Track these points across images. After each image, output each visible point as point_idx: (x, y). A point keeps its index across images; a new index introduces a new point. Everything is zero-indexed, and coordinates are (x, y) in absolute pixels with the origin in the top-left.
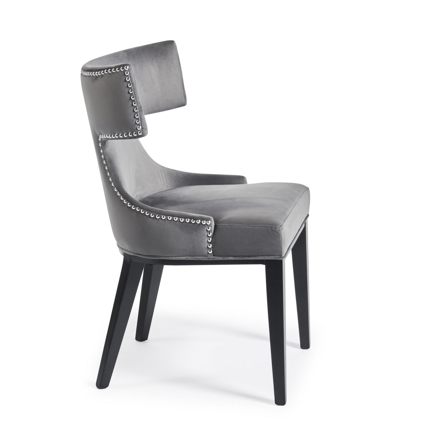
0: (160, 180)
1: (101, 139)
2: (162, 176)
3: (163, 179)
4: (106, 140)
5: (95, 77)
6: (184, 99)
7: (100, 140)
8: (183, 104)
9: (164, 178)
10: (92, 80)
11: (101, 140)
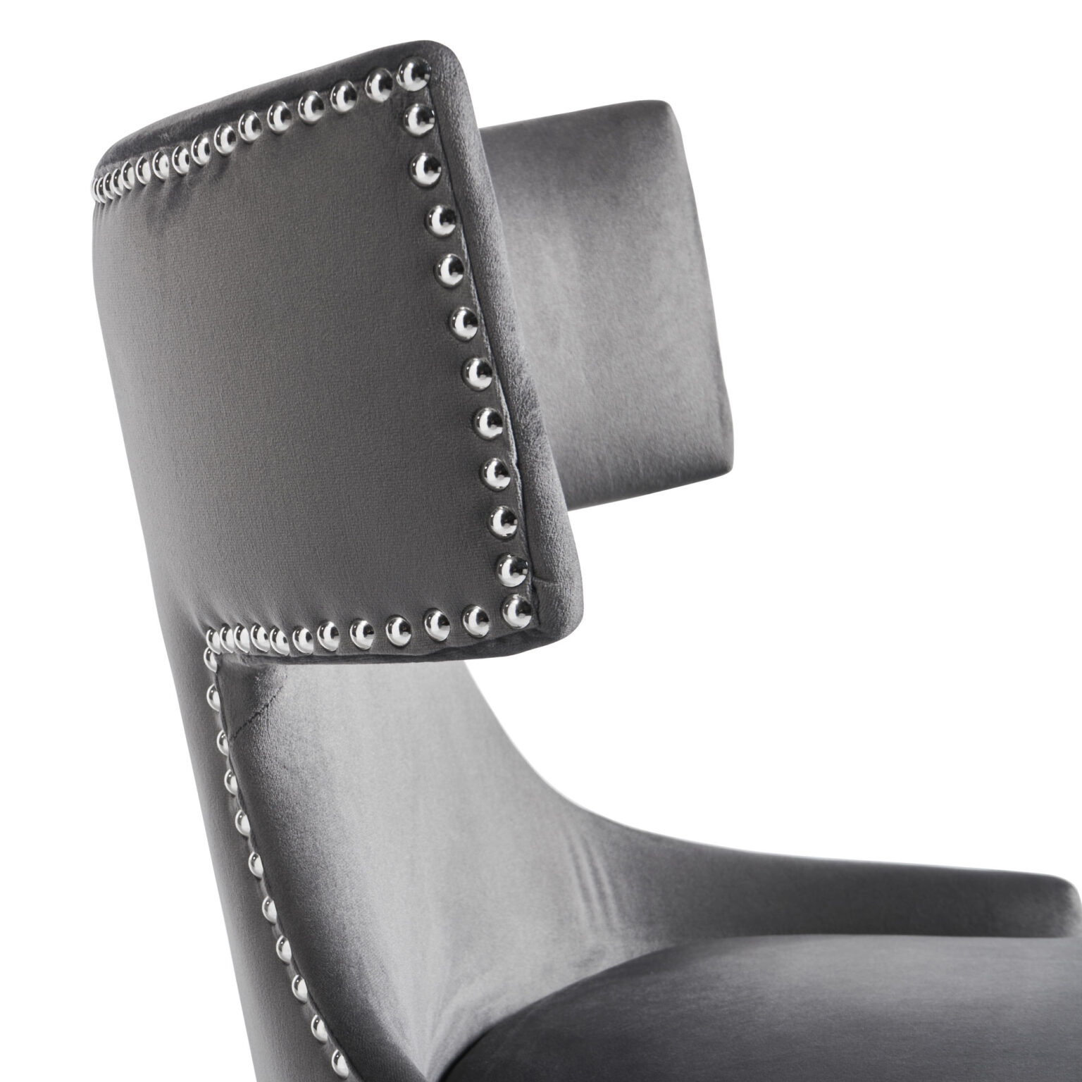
0: (587, 898)
1: (220, 657)
2: (595, 872)
3: (602, 896)
4: (257, 665)
5: (165, 190)
6: (717, 436)
7: (212, 664)
8: (717, 467)
9: (608, 889)
10: (150, 212)
11: (219, 668)
